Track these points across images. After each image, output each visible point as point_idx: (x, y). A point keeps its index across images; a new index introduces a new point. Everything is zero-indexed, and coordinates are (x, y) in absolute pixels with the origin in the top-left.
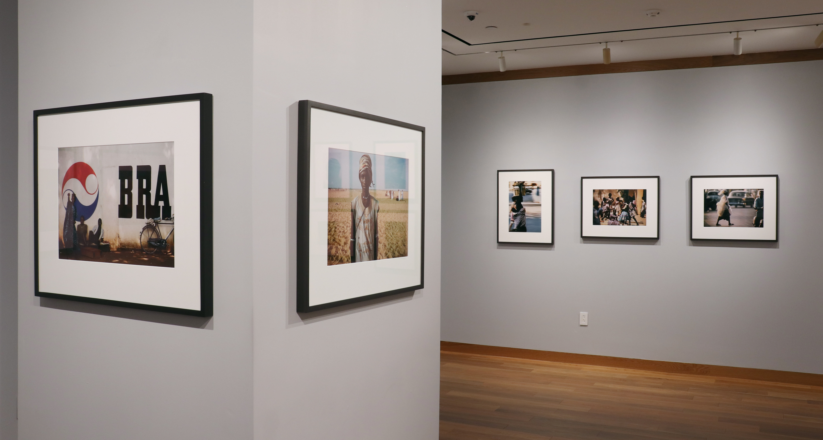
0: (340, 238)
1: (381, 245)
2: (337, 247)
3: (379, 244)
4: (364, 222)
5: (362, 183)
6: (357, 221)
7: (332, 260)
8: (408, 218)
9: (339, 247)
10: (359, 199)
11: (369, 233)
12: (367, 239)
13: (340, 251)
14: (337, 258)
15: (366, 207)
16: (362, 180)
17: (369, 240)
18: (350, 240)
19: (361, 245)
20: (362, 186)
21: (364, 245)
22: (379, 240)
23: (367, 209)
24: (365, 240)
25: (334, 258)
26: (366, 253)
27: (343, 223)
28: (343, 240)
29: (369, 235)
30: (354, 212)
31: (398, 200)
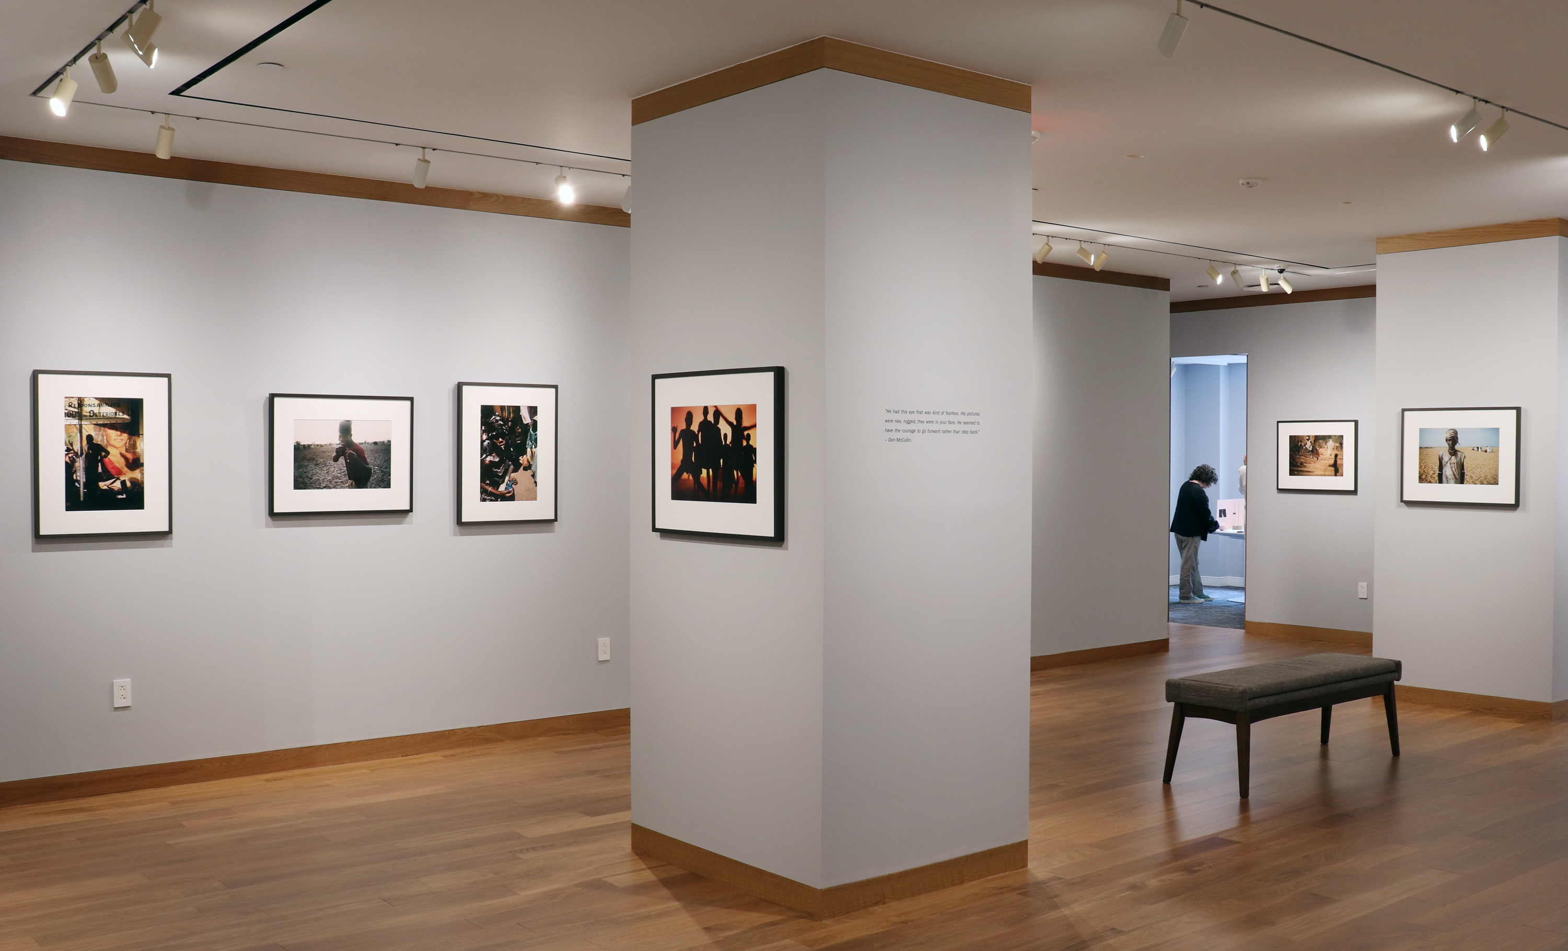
0: (1428, 471)
1: (1468, 477)
2: (1426, 475)
3: (1465, 476)
4: (1451, 464)
5: (1448, 444)
6: (1444, 463)
7: (1423, 480)
8: (1498, 463)
9: (1428, 475)
10: (1446, 453)
12: (1454, 473)
14: (1427, 480)
15: (1452, 456)
17: (1455, 473)
18: (1438, 472)
19: (1448, 476)
20: (1449, 445)
23: (1453, 457)
24: (1452, 473)
26: (1452, 480)
28: (1431, 472)
29: (1455, 471)
30: (1441, 460)
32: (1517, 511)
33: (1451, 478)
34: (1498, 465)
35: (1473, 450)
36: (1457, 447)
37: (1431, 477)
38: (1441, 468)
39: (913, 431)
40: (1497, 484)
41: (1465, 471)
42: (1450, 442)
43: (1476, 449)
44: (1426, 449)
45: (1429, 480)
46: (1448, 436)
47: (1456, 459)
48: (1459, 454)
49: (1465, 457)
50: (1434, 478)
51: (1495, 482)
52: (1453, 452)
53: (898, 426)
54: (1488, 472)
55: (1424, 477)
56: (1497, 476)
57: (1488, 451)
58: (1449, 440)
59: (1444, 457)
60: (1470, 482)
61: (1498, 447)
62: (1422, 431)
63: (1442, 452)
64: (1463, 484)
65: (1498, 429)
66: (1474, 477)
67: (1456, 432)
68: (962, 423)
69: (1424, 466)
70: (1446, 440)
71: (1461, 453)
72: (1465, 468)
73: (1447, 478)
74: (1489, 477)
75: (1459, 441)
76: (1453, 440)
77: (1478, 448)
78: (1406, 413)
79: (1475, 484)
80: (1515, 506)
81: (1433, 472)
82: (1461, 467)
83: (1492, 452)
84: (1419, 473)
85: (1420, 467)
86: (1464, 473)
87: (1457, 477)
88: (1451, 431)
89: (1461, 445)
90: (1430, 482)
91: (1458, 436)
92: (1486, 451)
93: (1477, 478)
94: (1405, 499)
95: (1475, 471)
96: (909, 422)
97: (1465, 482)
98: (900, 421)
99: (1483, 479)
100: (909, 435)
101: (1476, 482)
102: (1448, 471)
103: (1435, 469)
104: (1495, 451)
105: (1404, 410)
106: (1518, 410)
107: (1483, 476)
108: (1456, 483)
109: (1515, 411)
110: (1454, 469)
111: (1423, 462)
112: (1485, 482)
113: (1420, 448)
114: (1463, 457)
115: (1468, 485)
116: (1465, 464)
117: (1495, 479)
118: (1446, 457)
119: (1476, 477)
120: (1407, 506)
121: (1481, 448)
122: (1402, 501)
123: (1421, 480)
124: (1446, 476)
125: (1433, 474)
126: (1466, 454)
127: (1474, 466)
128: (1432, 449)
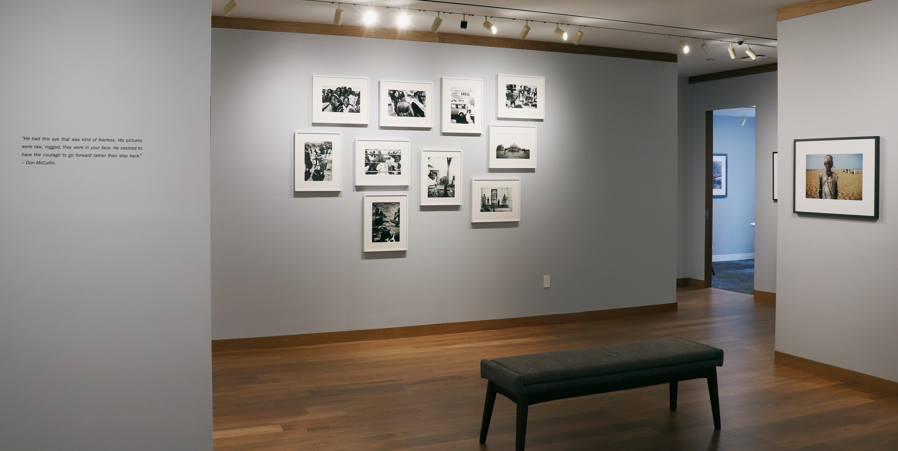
0: (813, 188)
2: (811, 192)
3: (838, 193)
4: (828, 183)
5: (826, 167)
6: (823, 182)
7: (809, 196)
9: (812, 192)
10: (825, 174)
11: (831, 187)
12: (830, 190)
13: (813, 193)
14: (811, 196)
15: (829, 176)
16: (826, 165)
17: (831, 190)
18: (819, 189)
19: (826, 192)
20: (827, 168)
21: (828, 193)
22: (838, 191)
23: (830, 178)
24: (829, 190)
25: (810, 196)
26: (829, 196)
27: (815, 183)
28: (814, 190)
29: (831, 188)
30: (821, 179)
31: (854, 174)
32: (877, 222)
33: (828, 194)
34: (862, 184)
35: (844, 171)
36: (832, 169)
37: (814, 193)
38: (821, 187)
39: (56, 156)
40: (861, 200)
41: (838, 189)
42: (828, 166)
43: (845, 171)
44: (811, 171)
45: (813, 196)
46: (826, 160)
47: (832, 179)
48: (834, 175)
49: (838, 177)
50: (816, 194)
51: (859, 198)
52: (830, 173)
53: (38, 151)
54: (854, 189)
55: (809, 193)
56: (861, 193)
57: (855, 173)
58: (827, 164)
59: (823, 177)
60: (842, 198)
61: (862, 169)
62: (808, 157)
63: (822, 174)
64: (837, 199)
65: (862, 154)
66: (845, 194)
67: (831, 158)
68: (120, 148)
69: (809, 185)
70: (825, 164)
71: (835, 174)
72: (838, 186)
73: (825, 194)
74: (855, 193)
75: (834, 164)
76: (829, 164)
77: (847, 170)
78: (797, 143)
79: (845, 199)
80: (875, 218)
81: (816, 189)
82: (835, 185)
83: (858, 173)
84: (806, 190)
85: (807, 186)
86: (837, 190)
87: (833, 193)
88: (828, 157)
89: (835, 168)
90: (814, 197)
91: (834, 161)
92: (853, 173)
93: (846, 195)
94: (797, 210)
95: (845, 188)
96: (51, 148)
97: (838, 198)
98: (40, 147)
99: (851, 195)
100: (53, 159)
101: (846, 198)
102: (826, 189)
103: (817, 187)
104: (860, 173)
105: (795, 141)
106: (877, 139)
107: (851, 193)
108: (832, 199)
109: (874, 140)
110: (830, 187)
111: (809, 181)
112: (852, 198)
113: (807, 170)
114: (837, 177)
115: (840, 200)
116: (838, 183)
117: (859, 195)
118: (825, 178)
119: (846, 193)
120: (799, 216)
121: (849, 170)
122: (794, 211)
123: (808, 196)
124: (825, 192)
125: (816, 191)
126: (839, 175)
127: (844, 185)
128: (814, 171)
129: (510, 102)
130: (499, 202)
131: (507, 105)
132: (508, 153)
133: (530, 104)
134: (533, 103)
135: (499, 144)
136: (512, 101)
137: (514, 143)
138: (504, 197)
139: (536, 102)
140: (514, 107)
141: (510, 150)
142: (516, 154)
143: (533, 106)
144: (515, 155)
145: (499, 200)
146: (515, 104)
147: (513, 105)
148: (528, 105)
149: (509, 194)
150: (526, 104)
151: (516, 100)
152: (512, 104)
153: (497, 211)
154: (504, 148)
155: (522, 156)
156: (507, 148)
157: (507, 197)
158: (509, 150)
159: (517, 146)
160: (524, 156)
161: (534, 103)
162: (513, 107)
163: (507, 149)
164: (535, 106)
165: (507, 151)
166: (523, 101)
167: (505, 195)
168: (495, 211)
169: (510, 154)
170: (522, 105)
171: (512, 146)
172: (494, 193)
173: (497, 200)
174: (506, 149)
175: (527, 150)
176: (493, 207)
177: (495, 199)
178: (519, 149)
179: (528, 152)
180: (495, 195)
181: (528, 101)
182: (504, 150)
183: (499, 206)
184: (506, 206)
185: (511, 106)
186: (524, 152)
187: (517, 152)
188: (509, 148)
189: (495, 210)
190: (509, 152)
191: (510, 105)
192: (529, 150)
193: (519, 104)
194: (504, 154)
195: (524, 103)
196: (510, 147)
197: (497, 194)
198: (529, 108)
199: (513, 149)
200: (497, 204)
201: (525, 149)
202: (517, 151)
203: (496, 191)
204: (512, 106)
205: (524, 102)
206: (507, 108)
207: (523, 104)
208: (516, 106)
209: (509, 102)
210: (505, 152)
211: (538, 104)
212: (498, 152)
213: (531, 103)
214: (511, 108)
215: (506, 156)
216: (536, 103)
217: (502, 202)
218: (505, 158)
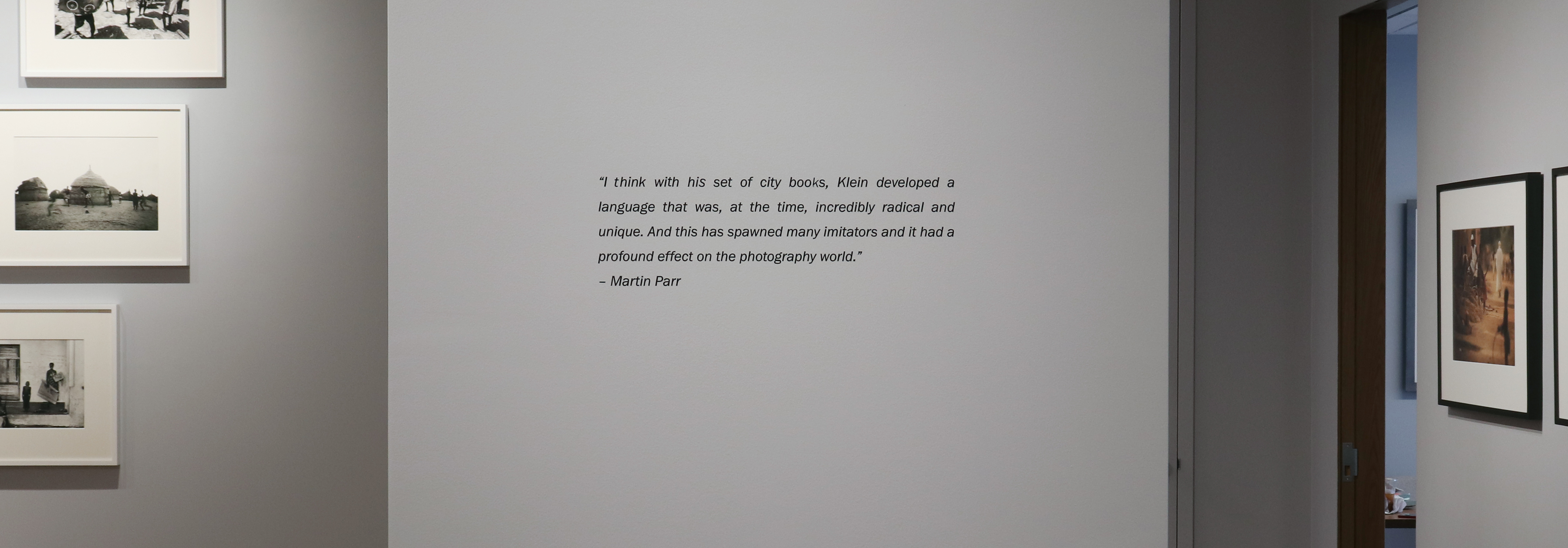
129: (73, 20)
130: (27, 391)
131: (58, 29)
132: (65, 210)
133: (158, 22)
134: (170, 17)
135: (28, 177)
136: (82, 12)
137: (90, 172)
138: (51, 372)
139: (186, 12)
140: (89, 35)
141: (75, 199)
142: (99, 214)
143: (171, 28)
144: (96, 218)
145: (28, 383)
146: (96, 23)
147: (85, 29)
148: (152, 26)
149: (71, 361)
150: (143, 24)
151: (98, 7)
152: (79, 22)
153: (18, 426)
154: (49, 192)
155: (125, 220)
156: (60, 189)
157: (61, 374)
158: (68, 197)
159: (103, 181)
160: (131, 222)
161: (175, 19)
162: (84, 37)
163: (60, 196)
164: (182, 28)
165: (60, 202)
166: (128, 12)
167: (52, 365)
168: (13, 426)
169: (75, 213)
170: (124, 28)
171: (82, 184)
172: (8, 360)
173: (18, 384)
174: (55, 196)
175: (146, 195)
176: (5, 409)
177: (13, 379)
178: (111, 196)
179: (150, 203)
180: (12, 364)
181: (148, 11)
182: (45, 199)
183: (28, 408)
184: (61, 409)
185: (78, 33)
186: (135, 204)
187: (105, 204)
188: (67, 192)
189: (12, 422)
190: (68, 204)
191: (72, 30)
192: (154, 199)
193: (111, 24)
194: (49, 215)
195: (132, 20)
196: (73, 187)
197: (18, 362)
198: (156, 37)
199: (86, 193)
200: (21, 400)
201: (135, 194)
202: (102, 200)
203: (14, 350)
204: (83, 33)
205: (133, 17)
206: (59, 41)
207: (128, 23)
208: (96, 32)
209: (68, 20)
210: (51, 206)
211: (193, 20)
212: (24, 207)
213: (164, 16)
214: (77, 41)
215: (58, 219)
216: (183, 17)
217: (41, 393)
218: (50, 229)
